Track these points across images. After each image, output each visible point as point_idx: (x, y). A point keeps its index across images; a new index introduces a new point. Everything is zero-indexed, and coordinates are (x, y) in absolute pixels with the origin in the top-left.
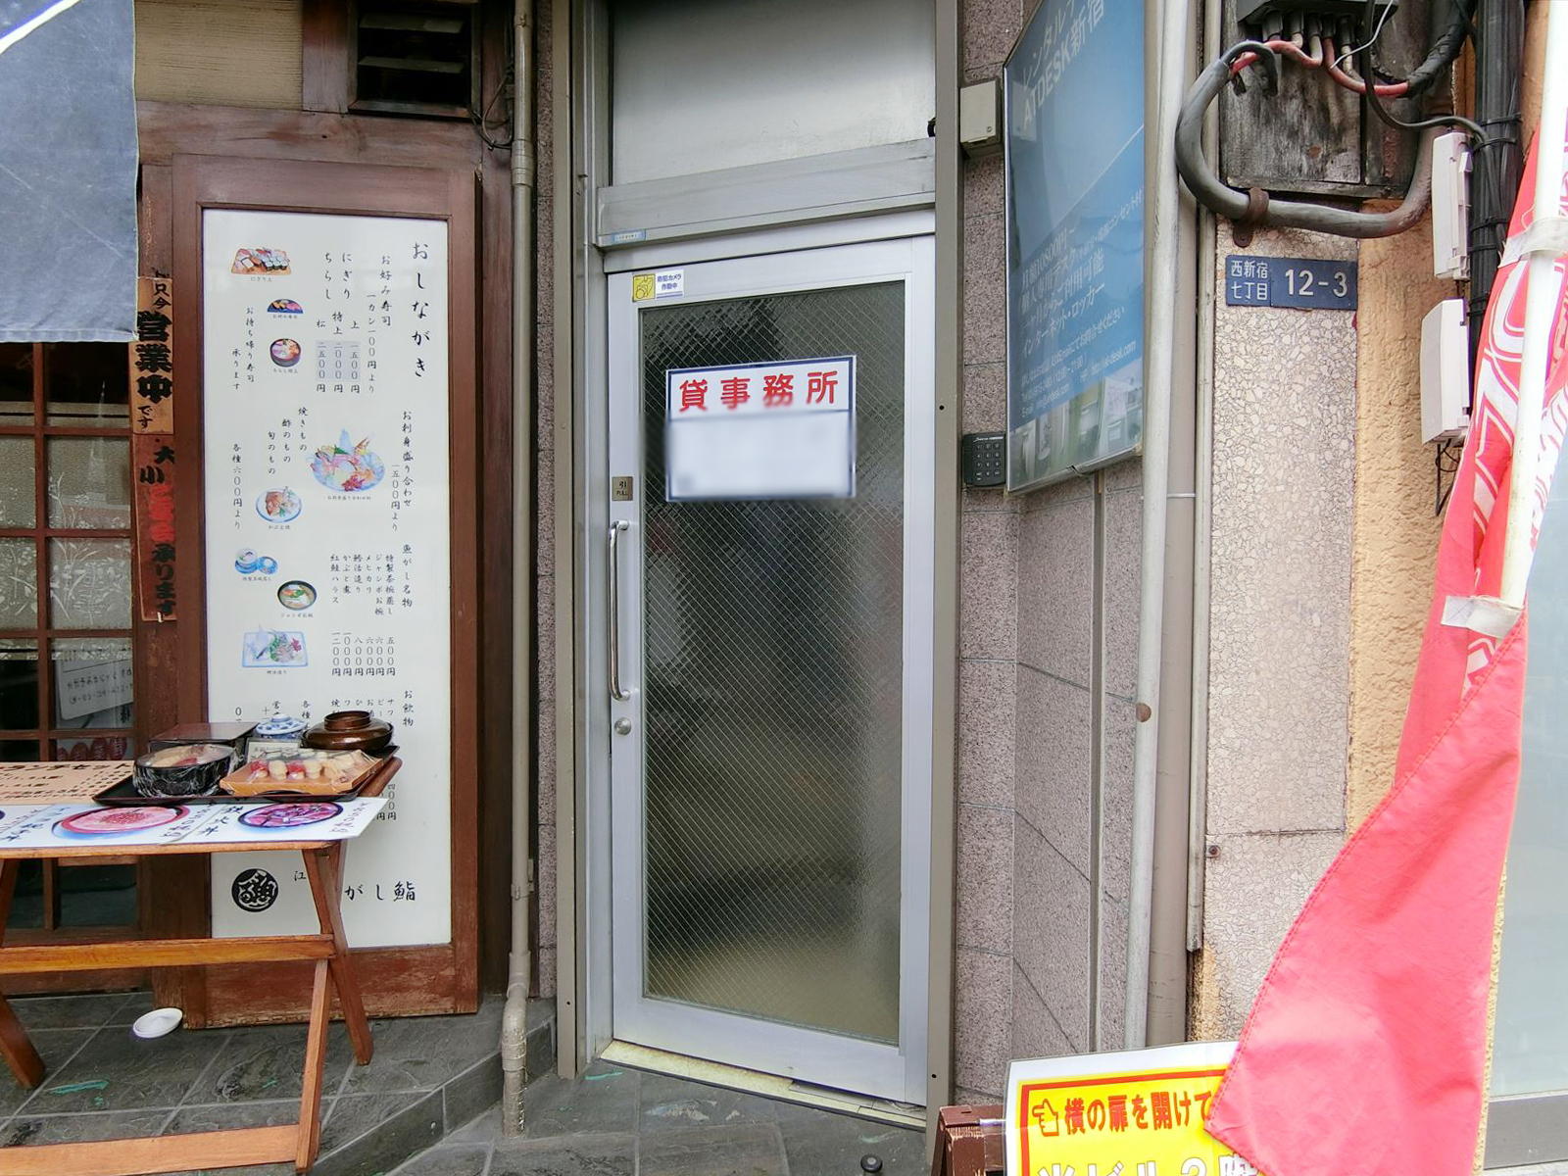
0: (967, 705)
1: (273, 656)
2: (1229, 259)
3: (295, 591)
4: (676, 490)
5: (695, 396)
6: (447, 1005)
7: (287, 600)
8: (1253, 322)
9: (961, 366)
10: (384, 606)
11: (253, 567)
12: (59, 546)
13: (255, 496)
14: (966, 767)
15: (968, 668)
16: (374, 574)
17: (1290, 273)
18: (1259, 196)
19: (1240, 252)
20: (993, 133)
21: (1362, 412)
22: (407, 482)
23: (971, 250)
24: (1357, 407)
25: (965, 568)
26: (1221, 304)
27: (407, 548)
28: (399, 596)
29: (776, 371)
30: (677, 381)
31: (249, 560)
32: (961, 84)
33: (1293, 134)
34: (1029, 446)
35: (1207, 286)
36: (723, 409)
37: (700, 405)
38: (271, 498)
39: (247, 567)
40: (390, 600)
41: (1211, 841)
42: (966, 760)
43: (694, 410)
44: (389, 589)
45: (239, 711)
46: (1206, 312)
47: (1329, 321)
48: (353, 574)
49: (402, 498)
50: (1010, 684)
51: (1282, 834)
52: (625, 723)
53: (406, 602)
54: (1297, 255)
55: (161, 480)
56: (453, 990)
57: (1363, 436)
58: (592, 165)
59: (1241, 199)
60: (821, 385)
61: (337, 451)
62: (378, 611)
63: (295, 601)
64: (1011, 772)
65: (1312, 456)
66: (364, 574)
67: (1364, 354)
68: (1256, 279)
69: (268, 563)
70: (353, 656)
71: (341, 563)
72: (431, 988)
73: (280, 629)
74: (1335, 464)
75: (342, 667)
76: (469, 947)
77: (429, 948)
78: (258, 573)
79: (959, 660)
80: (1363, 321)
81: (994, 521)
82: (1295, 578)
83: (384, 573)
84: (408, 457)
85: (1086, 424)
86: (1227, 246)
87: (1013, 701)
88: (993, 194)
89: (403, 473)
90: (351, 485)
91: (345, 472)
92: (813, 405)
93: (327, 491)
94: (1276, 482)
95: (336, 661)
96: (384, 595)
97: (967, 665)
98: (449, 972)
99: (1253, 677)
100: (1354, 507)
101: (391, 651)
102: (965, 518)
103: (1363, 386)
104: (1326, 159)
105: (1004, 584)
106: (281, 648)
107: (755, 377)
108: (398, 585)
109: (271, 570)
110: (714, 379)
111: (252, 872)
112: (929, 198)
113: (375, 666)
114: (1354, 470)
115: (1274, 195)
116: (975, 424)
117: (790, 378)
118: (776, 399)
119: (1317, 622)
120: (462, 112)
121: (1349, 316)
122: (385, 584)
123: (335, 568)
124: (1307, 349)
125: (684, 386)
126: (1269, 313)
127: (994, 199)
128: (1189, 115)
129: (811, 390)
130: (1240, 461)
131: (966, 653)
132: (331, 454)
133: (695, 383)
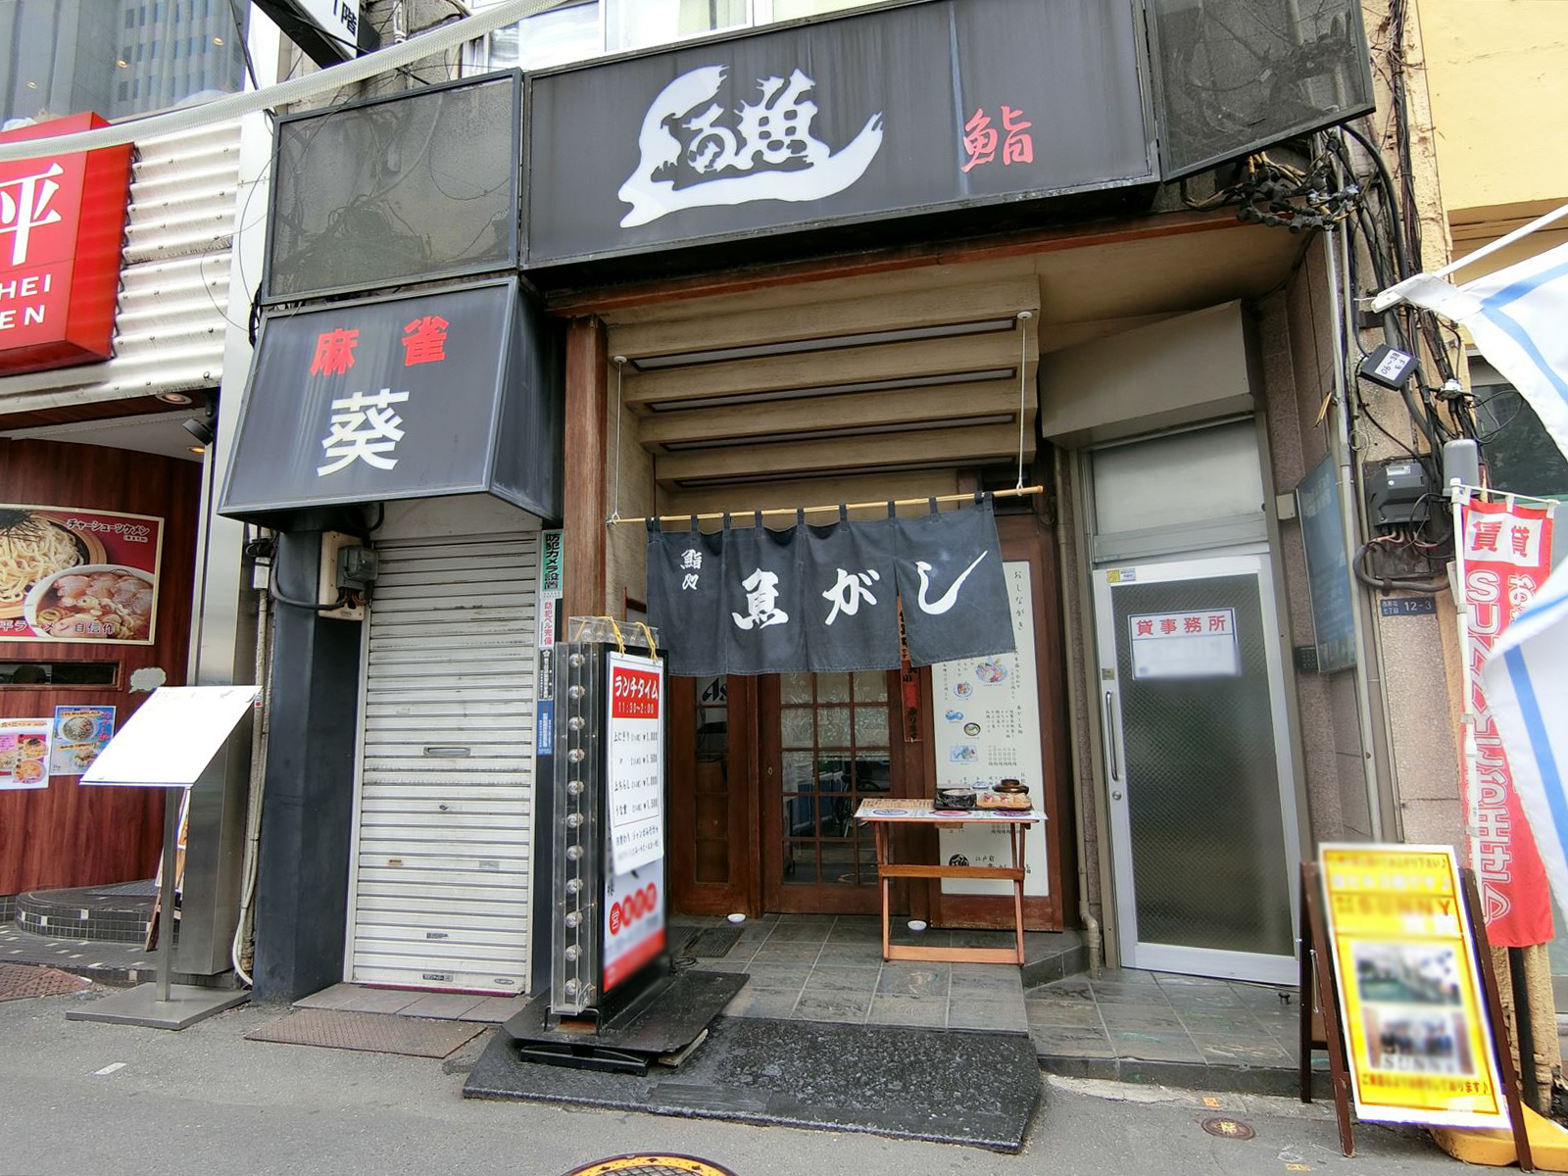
0: (1311, 775)
1: (964, 757)
2: (1382, 601)
3: (972, 728)
4: (1138, 674)
5: (1146, 628)
6: (1049, 927)
7: (968, 732)
8: (1394, 621)
9: (1290, 614)
10: (1010, 734)
11: (953, 717)
12: (858, 710)
13: (953, 685)
14: (1315, 805)
15: (1310, 757)
16: (1005, 719)
17: (1406, 603)
18: (1388, 581)
19: (1386, 598)
20: (1294, 515)
21: (1444, 648)
22: (1018, 677)
23: (1289, 562)
24: (1442, 646)
25: (1303, 709)
26: (1380, 615)
27: (1019, 707)
28: (1016, 729)
29: (1191, 616)
30: (1135, 622)
31: (951, 714)
32: (1277, 493)
33: (1400, 559)
34: (1326, 653)
35: (1374, 610)
36: (1163, 634)
37: (1149, 632)
38: (960, 686)
39: (951, 717)
40: (1013, 731)
41: (1402, 801)
42: (1314, 801)
43: (1145, 635)
44: (1012, 726)
45: (949, 782)
46: (1375, 619)
47: (1425, 618)
48: (996, 719)
49: (1015, 685)
50: (1333, 763)
51: (1432, 799)
52: (1117, 793)
53: (1020, 732)
54: (1409, 597)
55: (911, 680)
56: (1052, 919)
57: (1446, 656)
58: (1090, 529)
59: (1381, 583)
60: (1216, 622)
61: (987, 665)
62: (1008, 736)
63: (971, 732)
64: (1339, 806)
65: (1425, 665)
66: (1001, 719)
67: (1442, 628)
68: (1393, 607)
69: (960, 715)
70: (997, 757)
71: (991, 715)
72: (1041, 917)
73: (967, 744)
74: (1436, 667)
75: (993, 761)
76: (1058, 900)
77: (1039, 897)
78: (955, 720)
79: (1305, 753)
80: (1440, 618)
81: (1315, 687)
82: (1424, 707)
83: (1009, 719)
84: (1017, 666)
85: (1343, 651)
86: (1380, 597)
87: (1336, 771)
88: (1298, 538)
89: (1015, 673)
90: (993, 680)
91: (990, 674)
92: (1213, 632)
93: (983, 683)
94: (1411, 674)
95: (990, 759)
96: (1010, 729)
97: (1309, 754)
98: (1049, 910)
99: (1412, 743)
100: (1446, 681)
101: (1014, 754)
102: (1300, 685)
103: (1443, 640)
104: (1414, 566)
105: (1324, 716)
106: (966, 753)
107: (1179, 619)
108: (1016, 724)
109: (961, 718)
110: (1157, 620)
111: (957, 856)
112: (1266, 538)
113: (1008, 761)
114: (1444, 668)
115: (1394, 580)
116: (1300, 641)
117: (1198, 619)
118: (1192, 629)
119: (1436, 723)
120: (1030, 511)
121: (1434, 616)
122: (1010, 723)
123: (988, 717)
124: (1418, 628)
125: (1139, 623)
126: (1400, 617)
127: (1298, 540)
128: (1357, 562)
129: (1211, 625)
130: (1395, 668)
131: (1308, 749)
132: (984, 666)
133: (1145, 622)
